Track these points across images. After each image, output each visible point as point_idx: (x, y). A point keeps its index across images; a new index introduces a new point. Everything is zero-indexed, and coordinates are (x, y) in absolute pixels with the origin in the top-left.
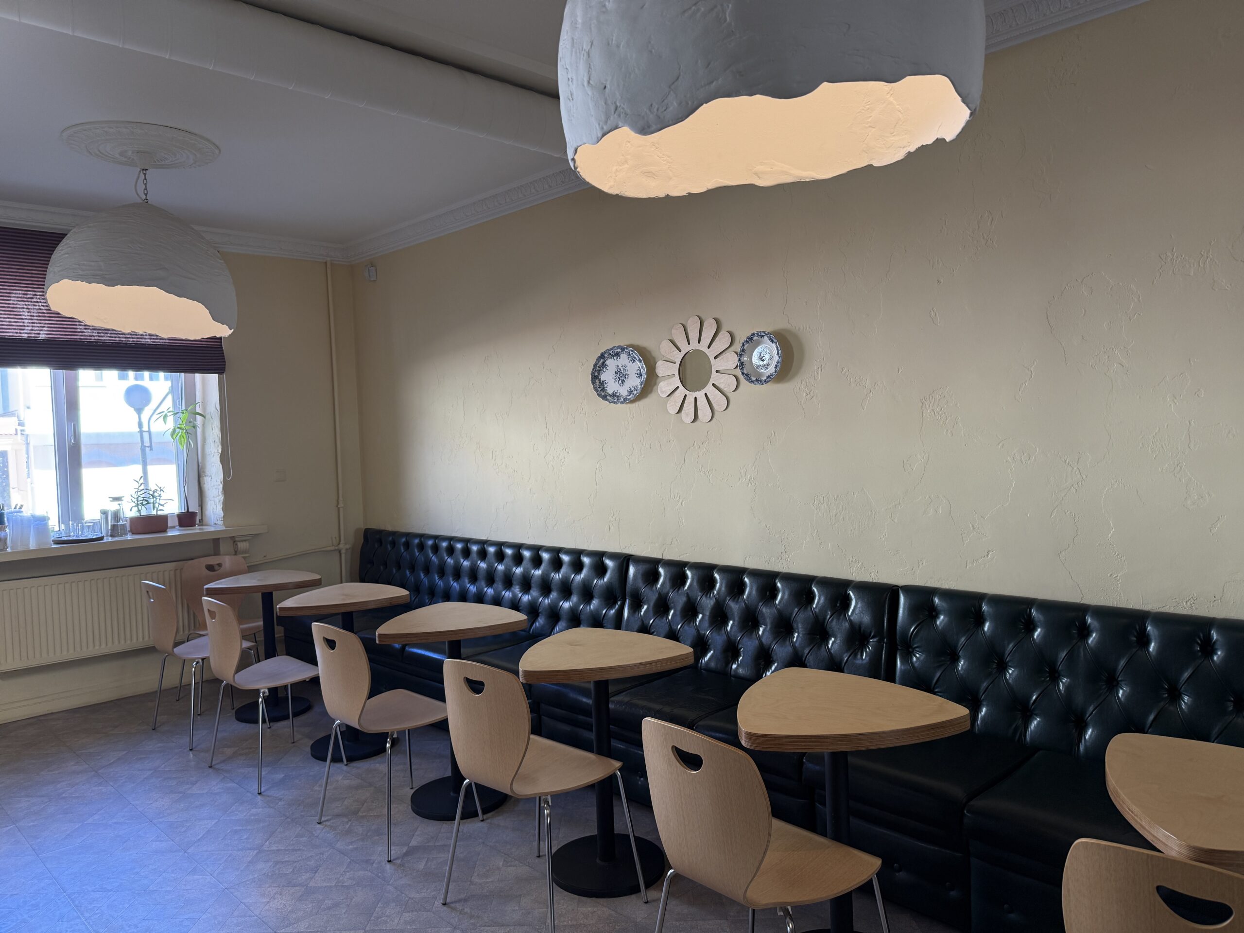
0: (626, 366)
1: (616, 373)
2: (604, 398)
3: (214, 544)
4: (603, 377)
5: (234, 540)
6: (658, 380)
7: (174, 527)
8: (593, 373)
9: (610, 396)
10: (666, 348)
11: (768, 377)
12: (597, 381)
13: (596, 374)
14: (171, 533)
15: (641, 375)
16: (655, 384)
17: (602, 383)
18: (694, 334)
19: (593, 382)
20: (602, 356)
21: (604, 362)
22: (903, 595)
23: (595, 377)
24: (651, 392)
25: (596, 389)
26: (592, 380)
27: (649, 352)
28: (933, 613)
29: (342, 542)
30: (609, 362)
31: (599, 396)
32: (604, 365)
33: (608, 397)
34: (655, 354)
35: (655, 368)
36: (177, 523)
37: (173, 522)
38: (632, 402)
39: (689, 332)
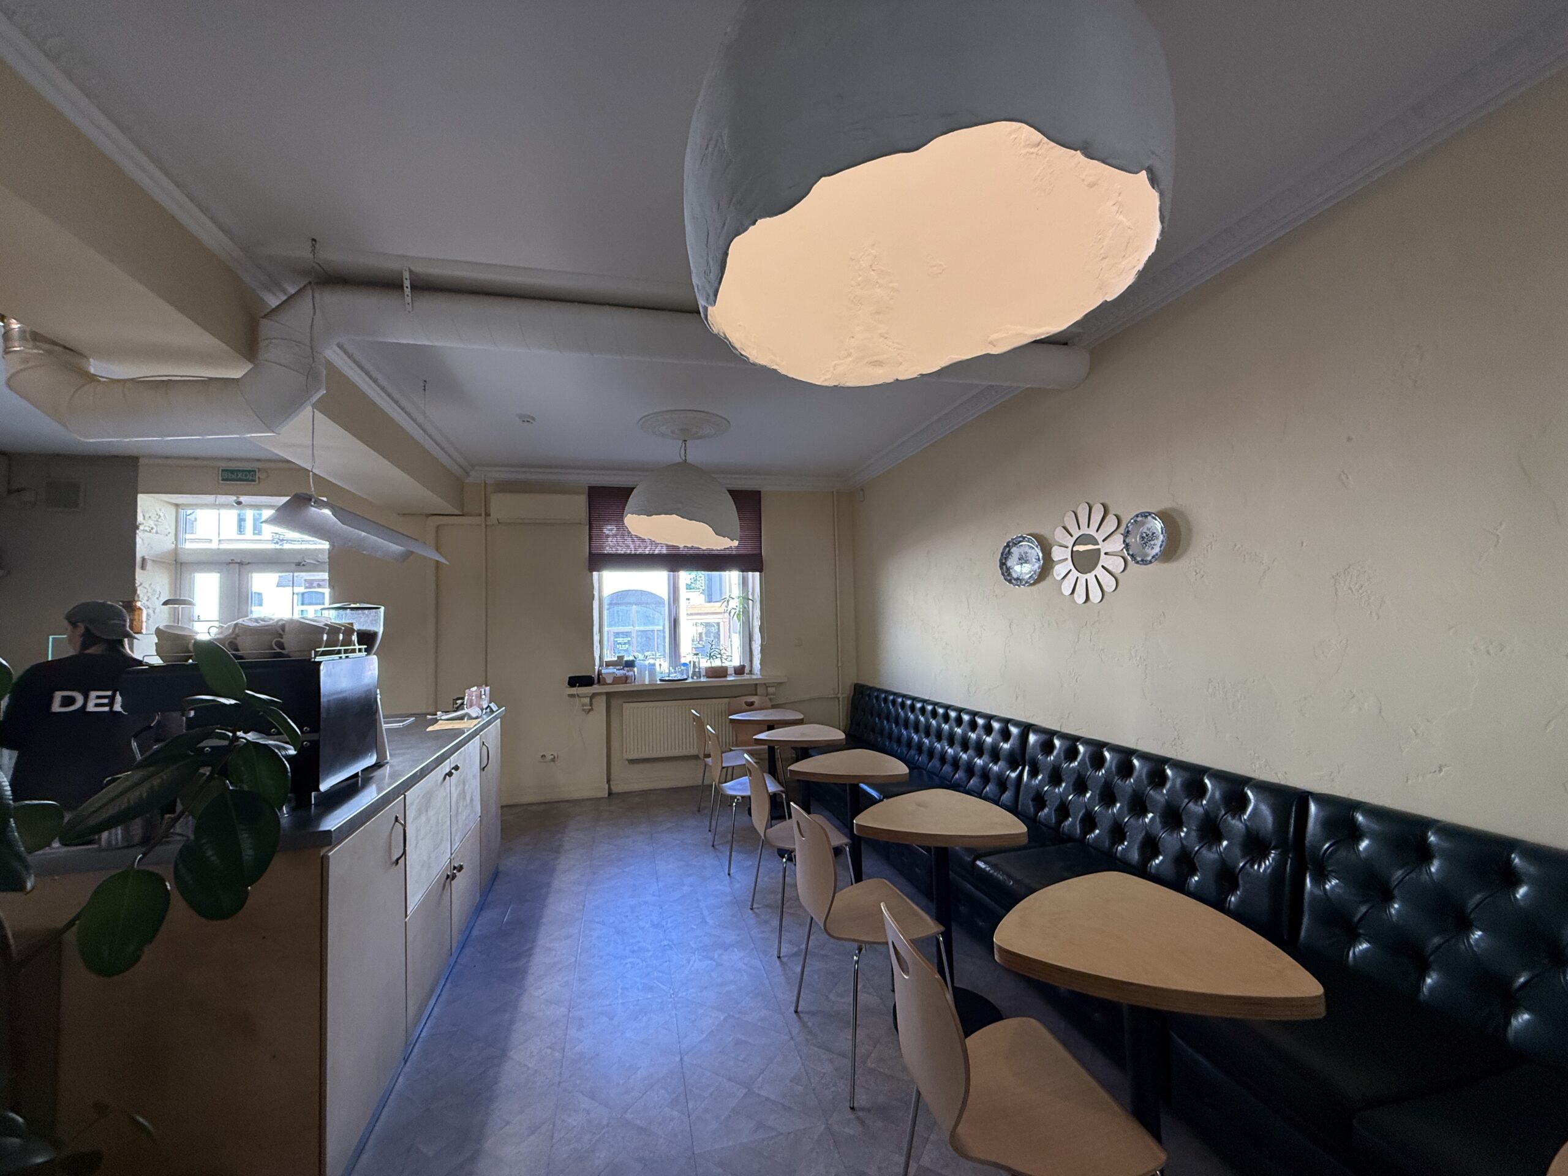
0: (1027, 553)
1: (1019, 559)
2: (1010, 581)
3: (754, 688)
4: (1009, 564)
5: (766, 686)
6: (1054, 564)
7: (731, 675)
8: (1001, 560)
9: (1015, 580)
10: (1059, 535)
11: (1153, 557)
12: (1004, 567)
13: (1004, 561)
14: (729, 678)
15: (1039, 560)
16: (1052, 568)
17: (1008, 569)
18: (1083, 520)
19: (1001, 568)
20: (1008, 545)
21: (1009, 551)
22: (1315, 805)
23: (1003, 564)
24: (1048, 574)
25: (1003, 574)
26: (1000, 566)
27: (1046, 539)
28: (1355, 834)
29: (840, 692)
30: (1014, 550)
31: (1006, 579)
32: (1009, 553)
33: (1013, 581)
34: (1051, 541)
35: (1050, 554)
36: (733, 672)
37: (731, 671)
38: (1031, 585)
39: (1079, 518)
